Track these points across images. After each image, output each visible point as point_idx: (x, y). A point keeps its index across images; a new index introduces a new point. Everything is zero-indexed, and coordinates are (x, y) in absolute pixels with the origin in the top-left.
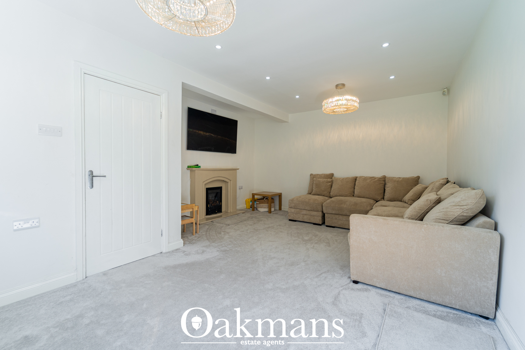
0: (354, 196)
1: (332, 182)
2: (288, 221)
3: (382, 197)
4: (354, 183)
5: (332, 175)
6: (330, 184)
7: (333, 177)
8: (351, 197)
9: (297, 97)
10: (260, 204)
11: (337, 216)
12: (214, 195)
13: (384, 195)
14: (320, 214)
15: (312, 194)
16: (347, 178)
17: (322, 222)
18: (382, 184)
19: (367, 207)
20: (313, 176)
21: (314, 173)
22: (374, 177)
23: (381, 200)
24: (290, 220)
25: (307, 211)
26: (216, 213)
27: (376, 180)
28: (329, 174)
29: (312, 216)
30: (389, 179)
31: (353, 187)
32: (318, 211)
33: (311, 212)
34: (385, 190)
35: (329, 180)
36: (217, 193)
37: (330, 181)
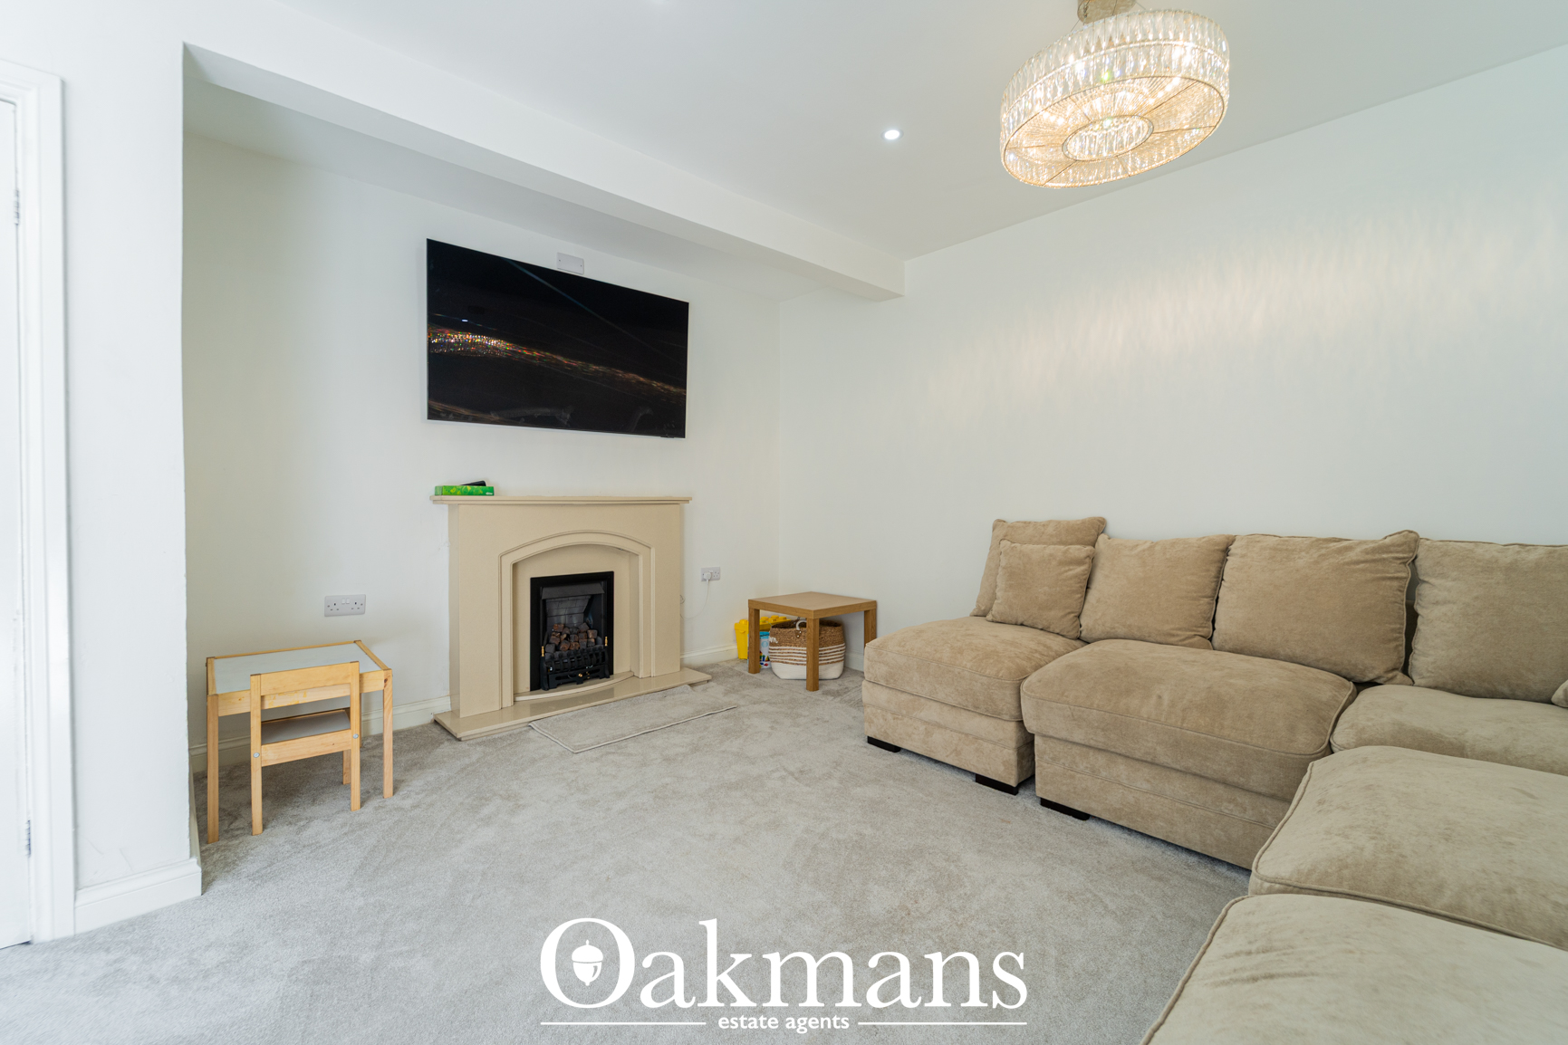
0: (1211, 639)
1: (1093, 560)
2: (864, 742)
3: (1396, 657)
4: (1213, 570)
5: (1099, 526)
6: (1080, 569)
7: (1102, 538)
8: (1191, 646)
9: (892, 135)
10: (780, 644)
11: (1101, 760)
12: (580, 606)
13: (1409, 650)
14: (1009, 732)
15: (989, 617)
16: (1174, 543)
17: (1019, 775)
18: (1395, 584)
19: (1292, 729)
20: (1005, 532)
21: (1012, 516)
22: (1340, 540)
23: (1389, 681)
24: (871, 741)
25: (946, 709)
26: (580, 682)
27: (1352, 555)
28: (1083, 522)
29: (967, 735)
30: (1445, 554)
31: (1209, 592)
32: (994, 715)
33: (965, 714)
34: (1412, 617)
35: (1080, 551)
36: (593, 597)
37: (1083, 555)
